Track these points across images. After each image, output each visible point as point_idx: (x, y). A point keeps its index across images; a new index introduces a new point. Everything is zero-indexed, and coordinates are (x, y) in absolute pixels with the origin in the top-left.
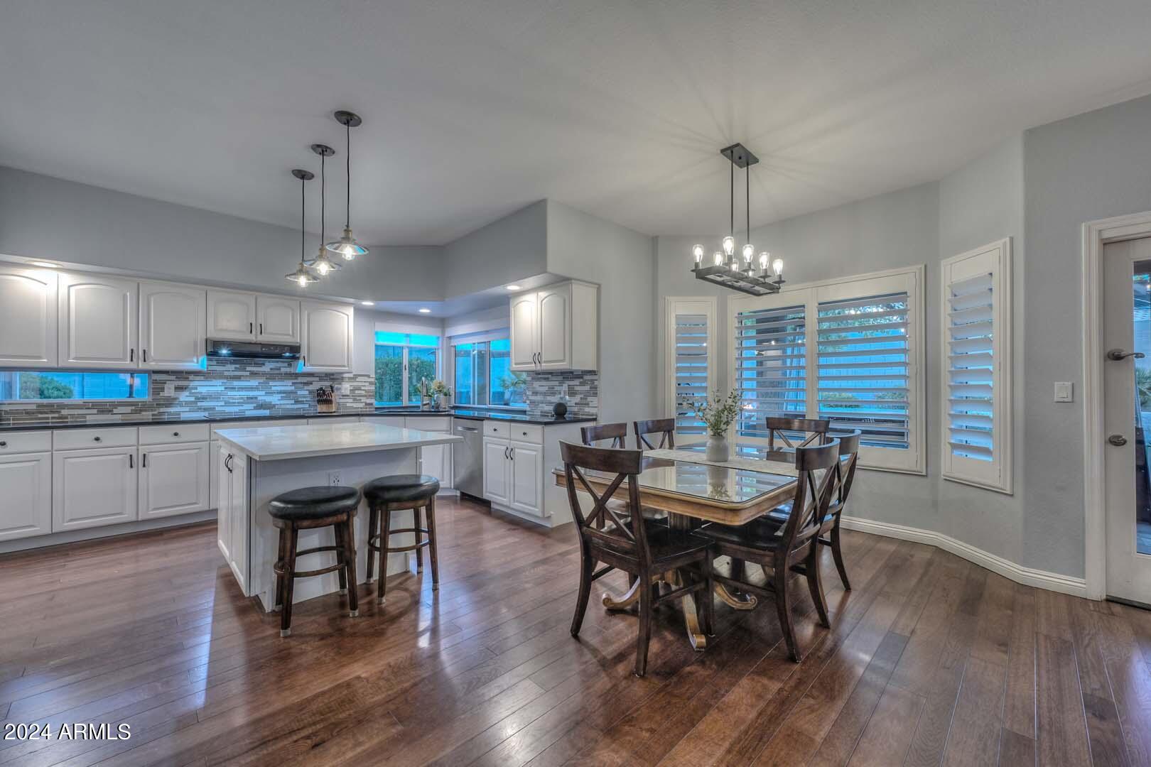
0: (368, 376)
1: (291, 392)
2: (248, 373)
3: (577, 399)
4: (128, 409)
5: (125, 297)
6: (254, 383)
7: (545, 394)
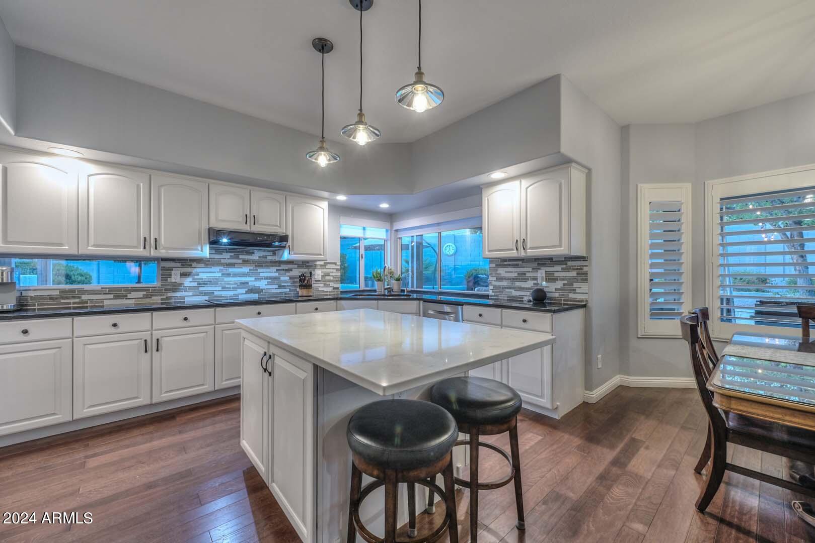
0: (335, 264)
1: (275, 278)
2: (240, 261)
4: (141, 294)
5: (138, 186)
6: (245, 269)
7: (514, 279)
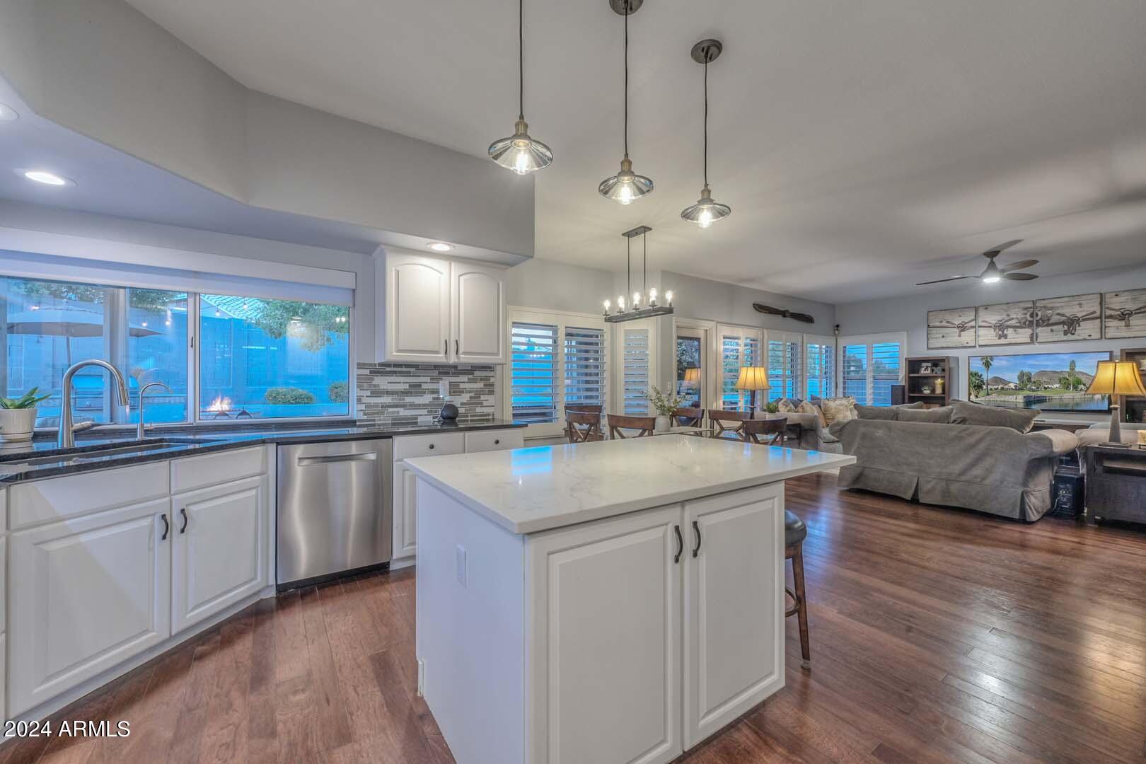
3: (465, 398)
7: (403, 394)
